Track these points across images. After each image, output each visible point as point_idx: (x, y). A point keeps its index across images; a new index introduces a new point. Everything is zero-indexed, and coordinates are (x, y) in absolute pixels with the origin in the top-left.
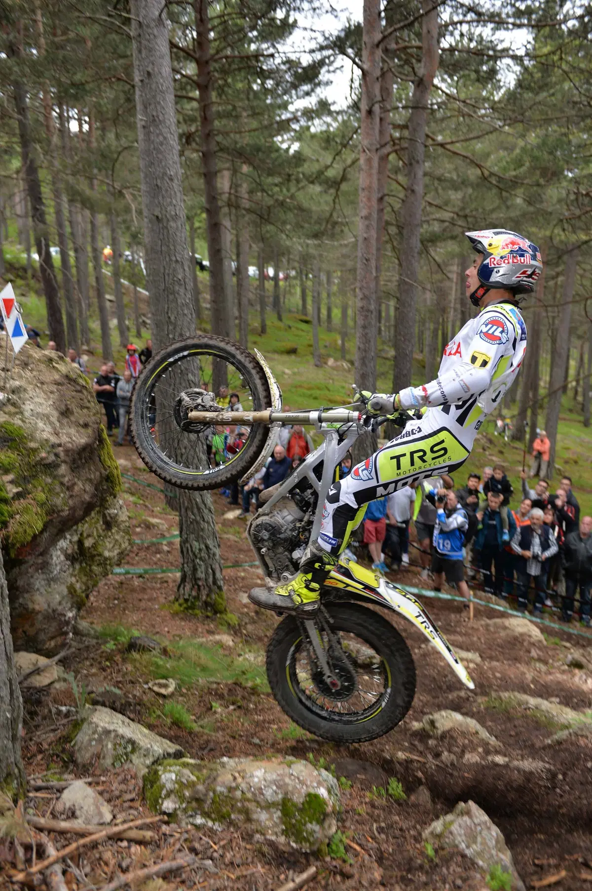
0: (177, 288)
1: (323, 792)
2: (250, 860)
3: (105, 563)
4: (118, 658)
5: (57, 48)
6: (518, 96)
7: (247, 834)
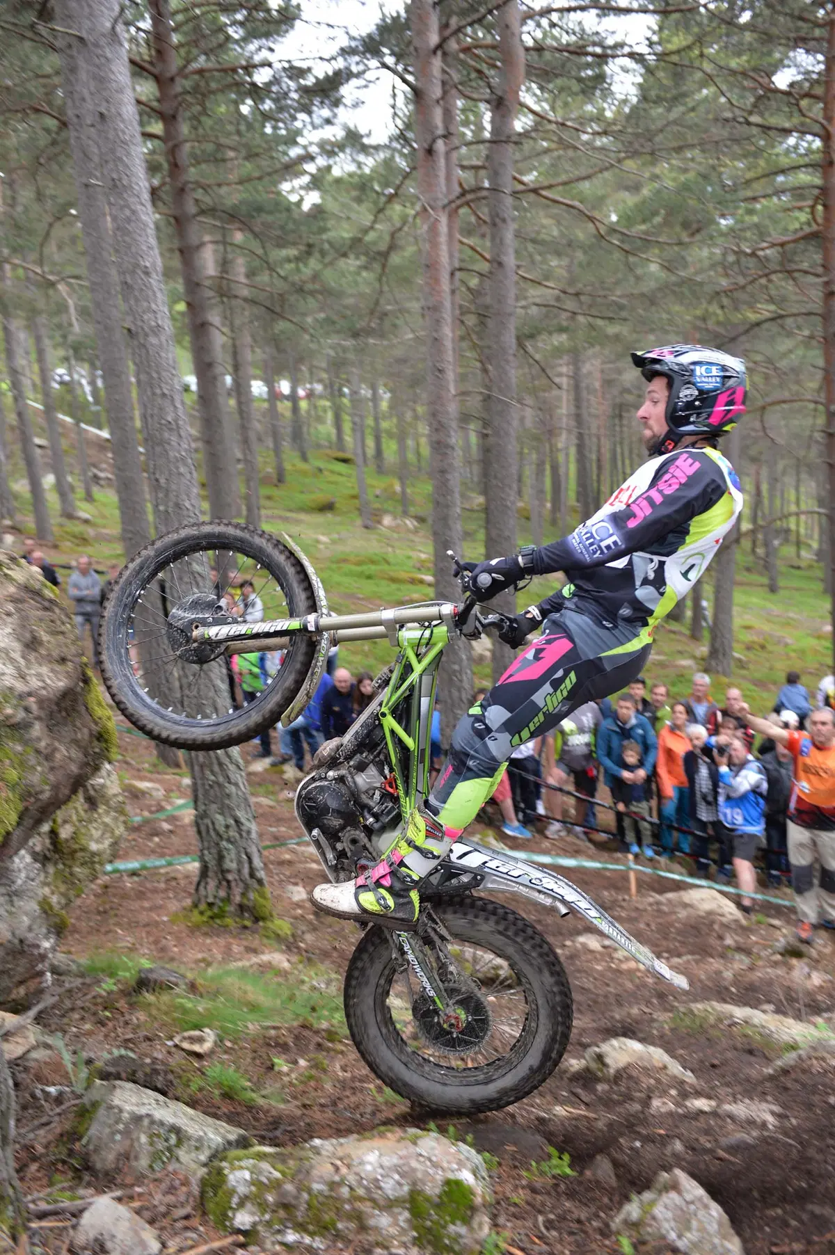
0: (166, 435)
1: (467, 1176)
3: (92, 860)
4: (122, 1004)
6: (642, 113)
7: (363, 1250)
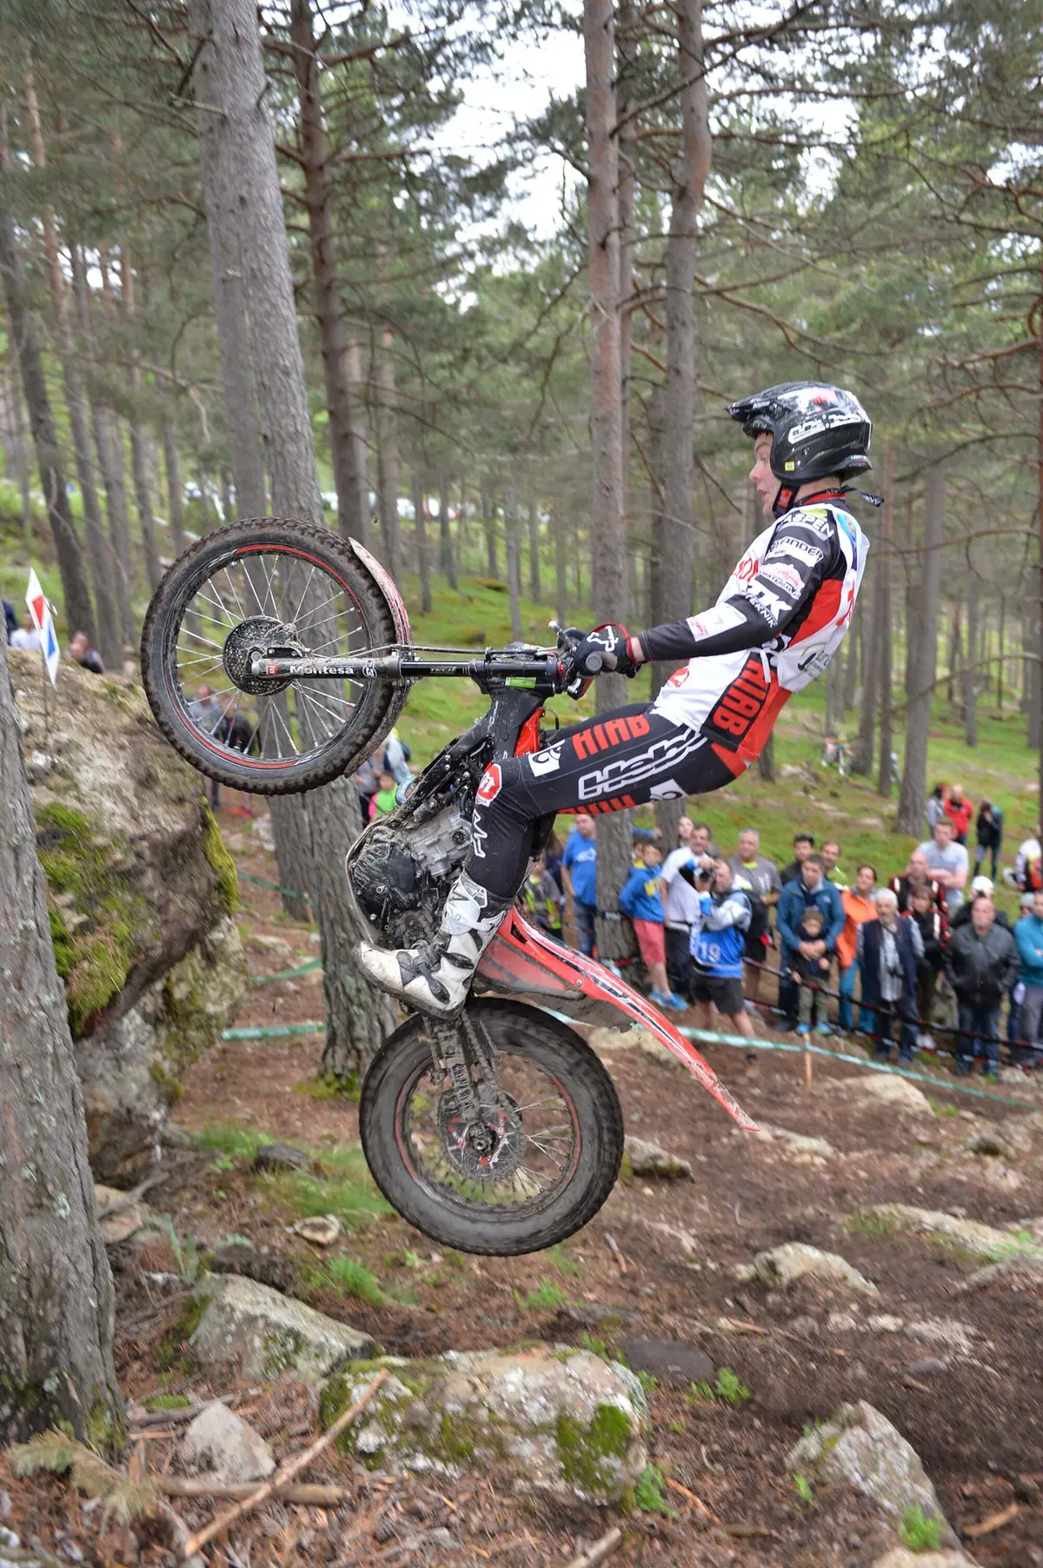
1: (622, 1403)
2: (511, 1523)
3: (209, 1024)
4: (238, 1184)
5: (64, 151)
6: (839, 209)
7: (503, 1480)
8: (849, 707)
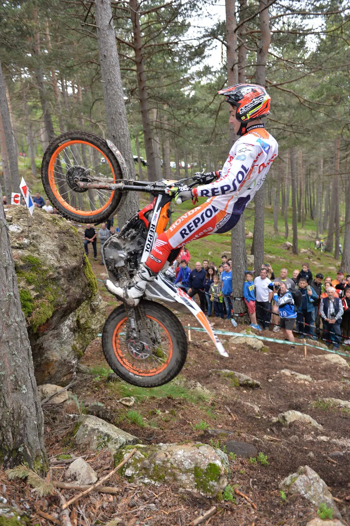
1: (218, 463)
2: (177, 503)
3: (92, 332)
4: (102, 385)
5: (58, 48)
6: (318, 55)
7: (175, 488)
8: (325, 229)
